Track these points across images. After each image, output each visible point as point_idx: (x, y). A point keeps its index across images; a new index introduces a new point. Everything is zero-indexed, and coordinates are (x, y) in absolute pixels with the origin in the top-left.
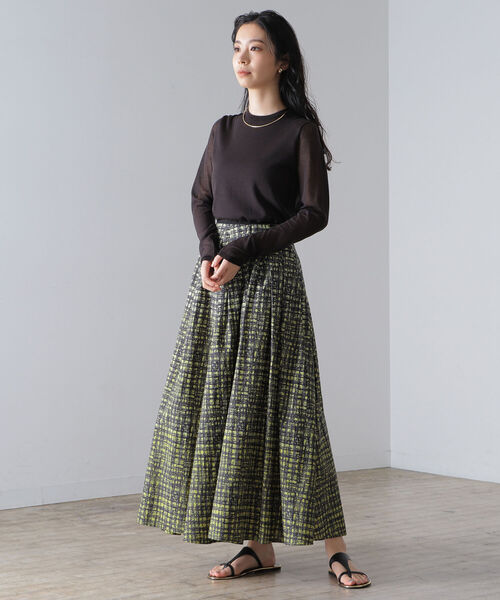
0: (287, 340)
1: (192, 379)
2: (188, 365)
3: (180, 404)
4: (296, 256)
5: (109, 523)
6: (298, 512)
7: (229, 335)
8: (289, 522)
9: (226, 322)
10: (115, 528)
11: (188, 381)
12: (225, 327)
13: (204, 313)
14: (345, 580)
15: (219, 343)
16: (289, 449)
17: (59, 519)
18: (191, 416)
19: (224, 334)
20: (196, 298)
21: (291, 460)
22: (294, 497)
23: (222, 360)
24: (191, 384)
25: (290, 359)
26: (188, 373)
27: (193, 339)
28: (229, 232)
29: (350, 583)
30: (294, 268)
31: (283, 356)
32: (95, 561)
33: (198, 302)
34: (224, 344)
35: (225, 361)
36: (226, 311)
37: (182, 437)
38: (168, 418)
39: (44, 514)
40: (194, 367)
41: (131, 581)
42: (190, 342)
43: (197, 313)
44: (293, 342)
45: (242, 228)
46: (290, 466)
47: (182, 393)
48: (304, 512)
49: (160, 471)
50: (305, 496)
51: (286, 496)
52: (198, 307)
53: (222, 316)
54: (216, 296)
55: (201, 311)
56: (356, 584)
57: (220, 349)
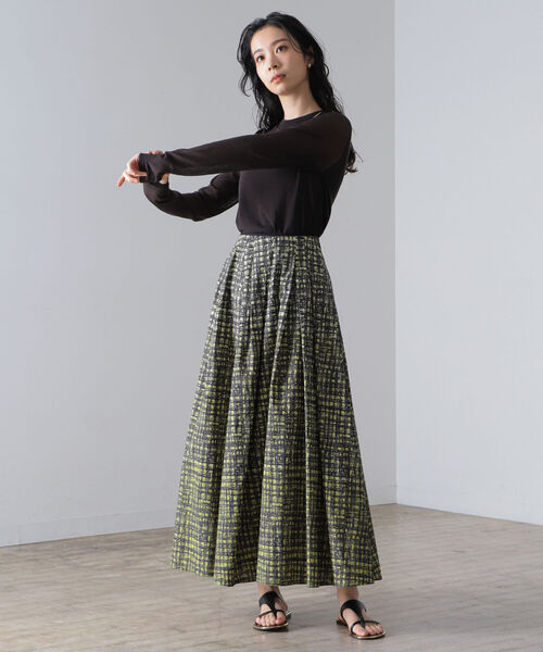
0: (321, 362)
1: (216, 404)
2: (212, 390)
3: (205, 432)
4: (326, 271)
5: (91, 564)
6: (350, 549)
7: (251, 356)
8: (339, 561)
9: (248, 343)
10: (99, 570)
11: (212, 407)
12: (247, 347)
13: (225, 333)
14: (357, 630)
15: (241, 365)
16: (335, 482)
17: (36, 560)
18: (216, 445)
19: (246, 355)
20: (217, 316)
21: (338, 494)
22: (344, 534)
23: (244, 383)
24: (215, 410)
25: (326, 383)
26: (211, 398)
27: (216, 361)
28: (253, 244)
29: (363, 634)
30: (324, 284)
31: (319, 380)
32: (77, 606)
33: (219, 320)
34: (245, 366)
35: (247, 385)
36: (249, 330)
37: (208, 469)
38: (194, 449)
39: (21, 554)
40: (217, 391)
41: (115, 627)
42: (213, 364)
43: (219, 332)
44: (329, 364)
45: (267, 240)
46: (337, 500)
47: (206, 420)
48: (355, 549)
49: (189, 509)
50: (355, 532)
51: (333, 533)
52: (219, 326)
53: (244, 336)
54: (238, 314)
55: (223, 330)
56: (369, 635)
57: (242, 371)
